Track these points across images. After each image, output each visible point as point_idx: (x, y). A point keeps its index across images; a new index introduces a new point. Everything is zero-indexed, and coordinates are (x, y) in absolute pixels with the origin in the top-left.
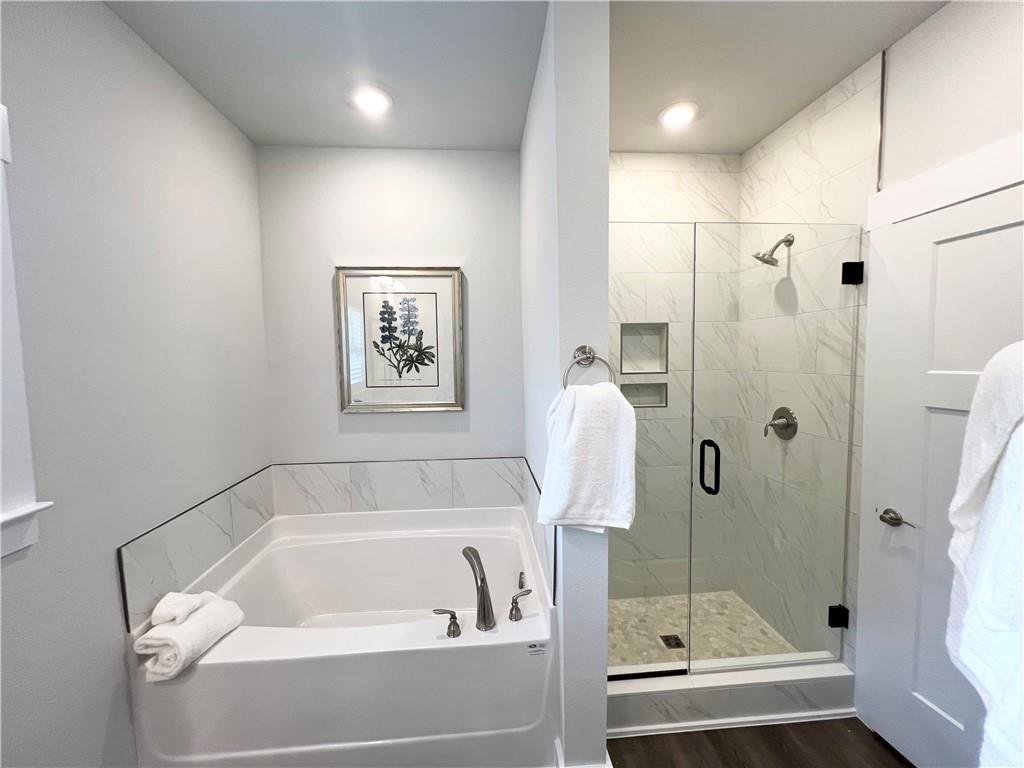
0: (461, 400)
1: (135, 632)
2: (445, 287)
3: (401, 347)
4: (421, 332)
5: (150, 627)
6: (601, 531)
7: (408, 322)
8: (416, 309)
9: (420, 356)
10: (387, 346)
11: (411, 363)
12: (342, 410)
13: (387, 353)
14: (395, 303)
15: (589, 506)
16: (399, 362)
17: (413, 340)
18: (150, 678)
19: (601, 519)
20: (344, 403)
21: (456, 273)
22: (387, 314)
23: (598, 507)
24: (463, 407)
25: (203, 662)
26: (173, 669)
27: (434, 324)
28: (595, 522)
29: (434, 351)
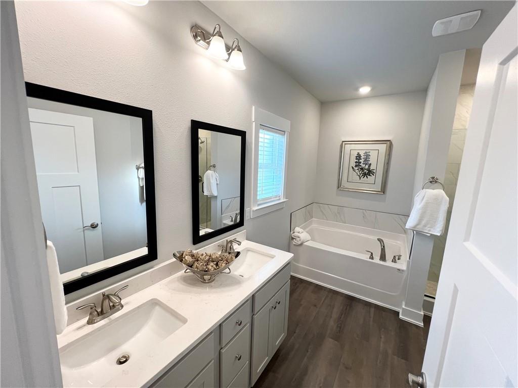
0: (383, 190)
1: (292, 232)
2: (383, 148)
3: (362, 169)
4: (371, 164)
5: (294, 233)
6: (429, 235)
7: (366, 160)
8: (370, 156)
9: (369, 173)
10: (357, 168)
11: (365, 175)
12: (338, 188)
13: (357, 171)
14: (362, 153)
15: (425, 226)
16: (360, 174)
17: (367, 167)
18: (294, 243)
19: (429, 231)
20: (339, 185)
21: (388, 142)
22: (359, 157)
23: (429, 227)
24: (384, 193)
25: (305, 244)
26: (299, 243)
27: (376, 162)
28: (427, 232)
29: (375, 171)
